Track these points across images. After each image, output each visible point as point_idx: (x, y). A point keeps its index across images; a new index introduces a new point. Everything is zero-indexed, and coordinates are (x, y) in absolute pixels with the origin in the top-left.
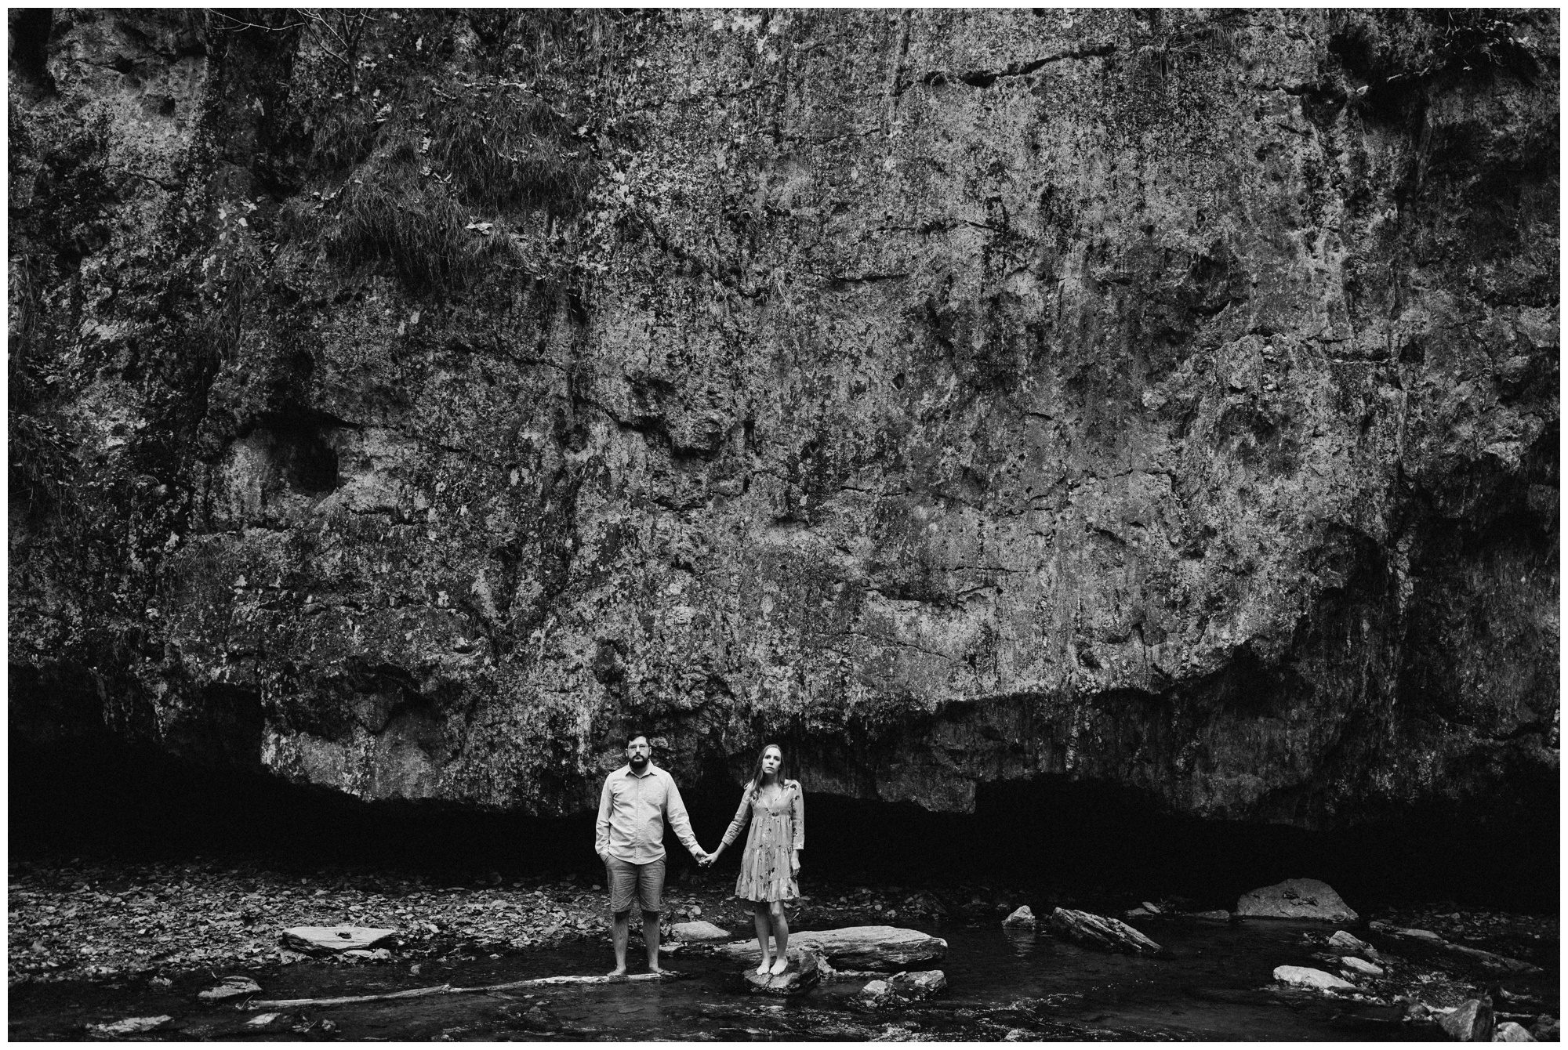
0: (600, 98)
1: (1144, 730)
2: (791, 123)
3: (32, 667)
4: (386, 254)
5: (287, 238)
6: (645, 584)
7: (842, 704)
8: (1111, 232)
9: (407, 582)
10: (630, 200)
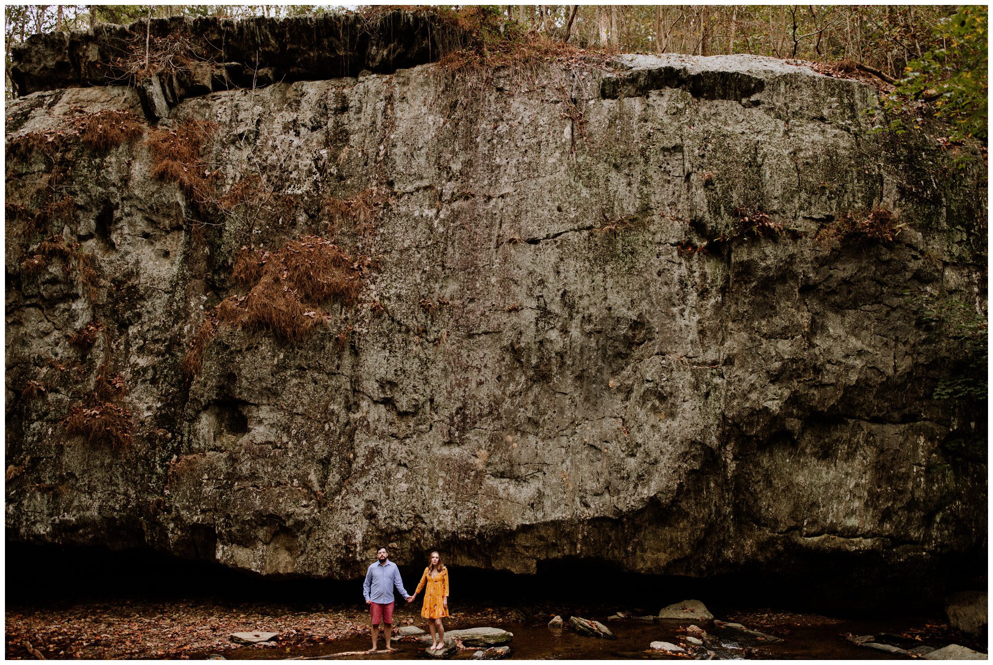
0: (363, 248)
1: (613, 534)
2: (449, 261)
3: (114, 518)
4: (268, 328)
5: (223, 318)
6: (386, 474)
7: (474, 527)
8: (592, 310)
9: (279, 475)
10: (377, 299)
